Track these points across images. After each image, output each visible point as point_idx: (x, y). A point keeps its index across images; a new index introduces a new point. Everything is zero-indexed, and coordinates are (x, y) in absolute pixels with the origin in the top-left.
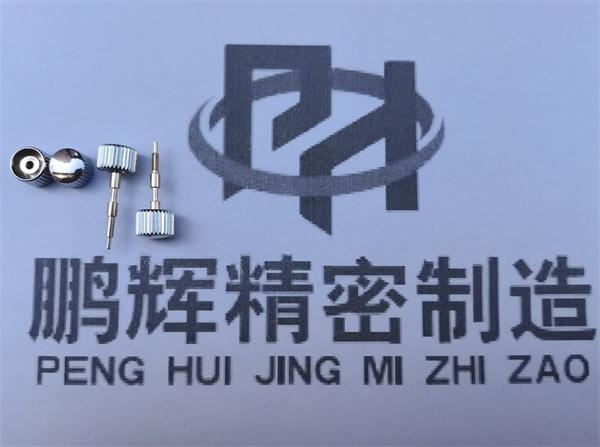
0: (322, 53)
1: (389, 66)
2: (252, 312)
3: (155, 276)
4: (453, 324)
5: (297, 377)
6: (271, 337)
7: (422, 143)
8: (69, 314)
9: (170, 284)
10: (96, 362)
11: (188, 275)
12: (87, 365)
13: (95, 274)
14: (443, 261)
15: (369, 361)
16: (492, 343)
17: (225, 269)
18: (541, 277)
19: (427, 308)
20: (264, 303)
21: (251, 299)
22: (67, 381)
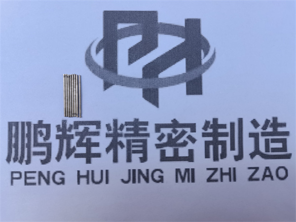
0: (153, 15)
1: (188, 21)
2: (119, 147)
3: (70, 130)
4: (220, 152)
5: (142, 179)
6: (129, 160)
7: (204, 60)
8: (26, 150)
9: (77, 134)
10: (40, 174)
11: (86, 129)
12: (36, 175)
13: (39, 129)
14: (215, 120)
15: (178, 171)
16: (240, 161)
17: (105, 126)
18: (265, 128)
19: (207, 144)
20: (125, 143)
21: (118, 141)
22: (26, 184)
